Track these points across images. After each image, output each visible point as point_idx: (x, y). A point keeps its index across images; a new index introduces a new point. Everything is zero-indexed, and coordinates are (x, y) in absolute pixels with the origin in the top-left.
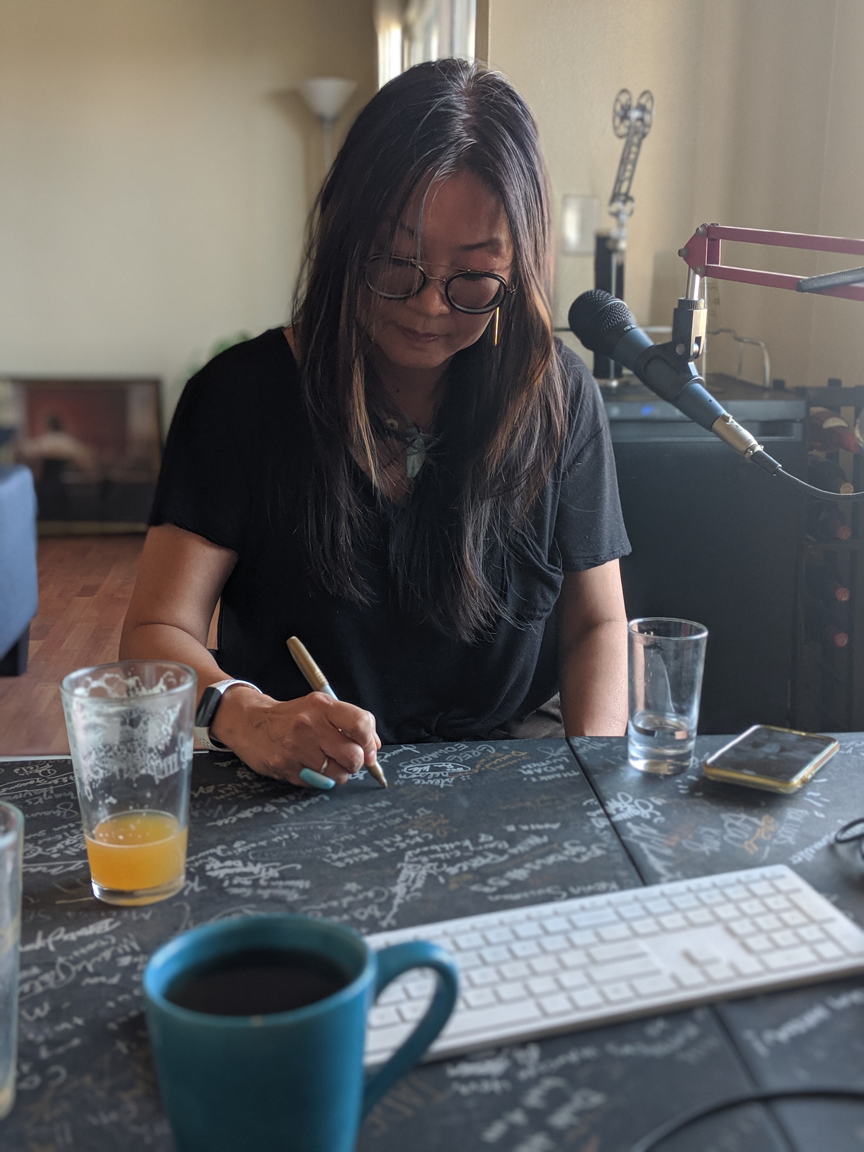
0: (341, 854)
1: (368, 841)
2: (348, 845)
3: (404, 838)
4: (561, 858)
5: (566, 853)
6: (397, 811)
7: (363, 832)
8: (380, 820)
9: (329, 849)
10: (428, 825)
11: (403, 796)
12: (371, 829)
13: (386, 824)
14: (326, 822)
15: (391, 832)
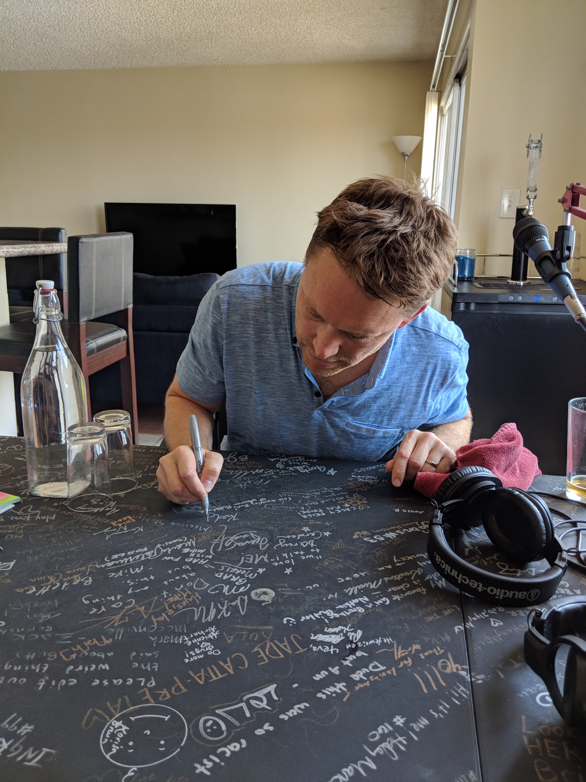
0: (308, 512)
1: (322, 507)
2: (313, 507)
3: (342, 507)
4: (417, 529)
5: (421, 527)
6: (344, 493)
7: (323, 502)
8: (333, 497)
9: (303, 508)
10: (356, 503)
11: (350, 486)
12: (327, 501)
13: (336, 499)
14: (308, 494)
15: (335, 504)
